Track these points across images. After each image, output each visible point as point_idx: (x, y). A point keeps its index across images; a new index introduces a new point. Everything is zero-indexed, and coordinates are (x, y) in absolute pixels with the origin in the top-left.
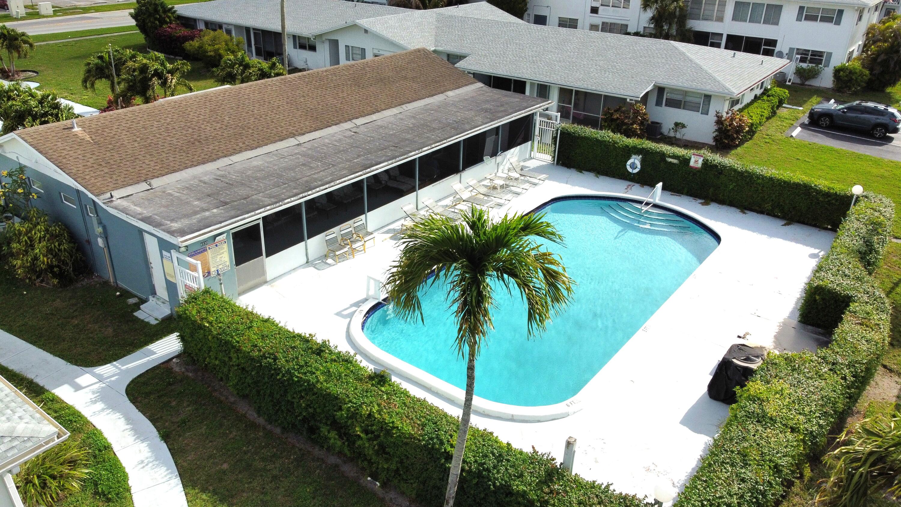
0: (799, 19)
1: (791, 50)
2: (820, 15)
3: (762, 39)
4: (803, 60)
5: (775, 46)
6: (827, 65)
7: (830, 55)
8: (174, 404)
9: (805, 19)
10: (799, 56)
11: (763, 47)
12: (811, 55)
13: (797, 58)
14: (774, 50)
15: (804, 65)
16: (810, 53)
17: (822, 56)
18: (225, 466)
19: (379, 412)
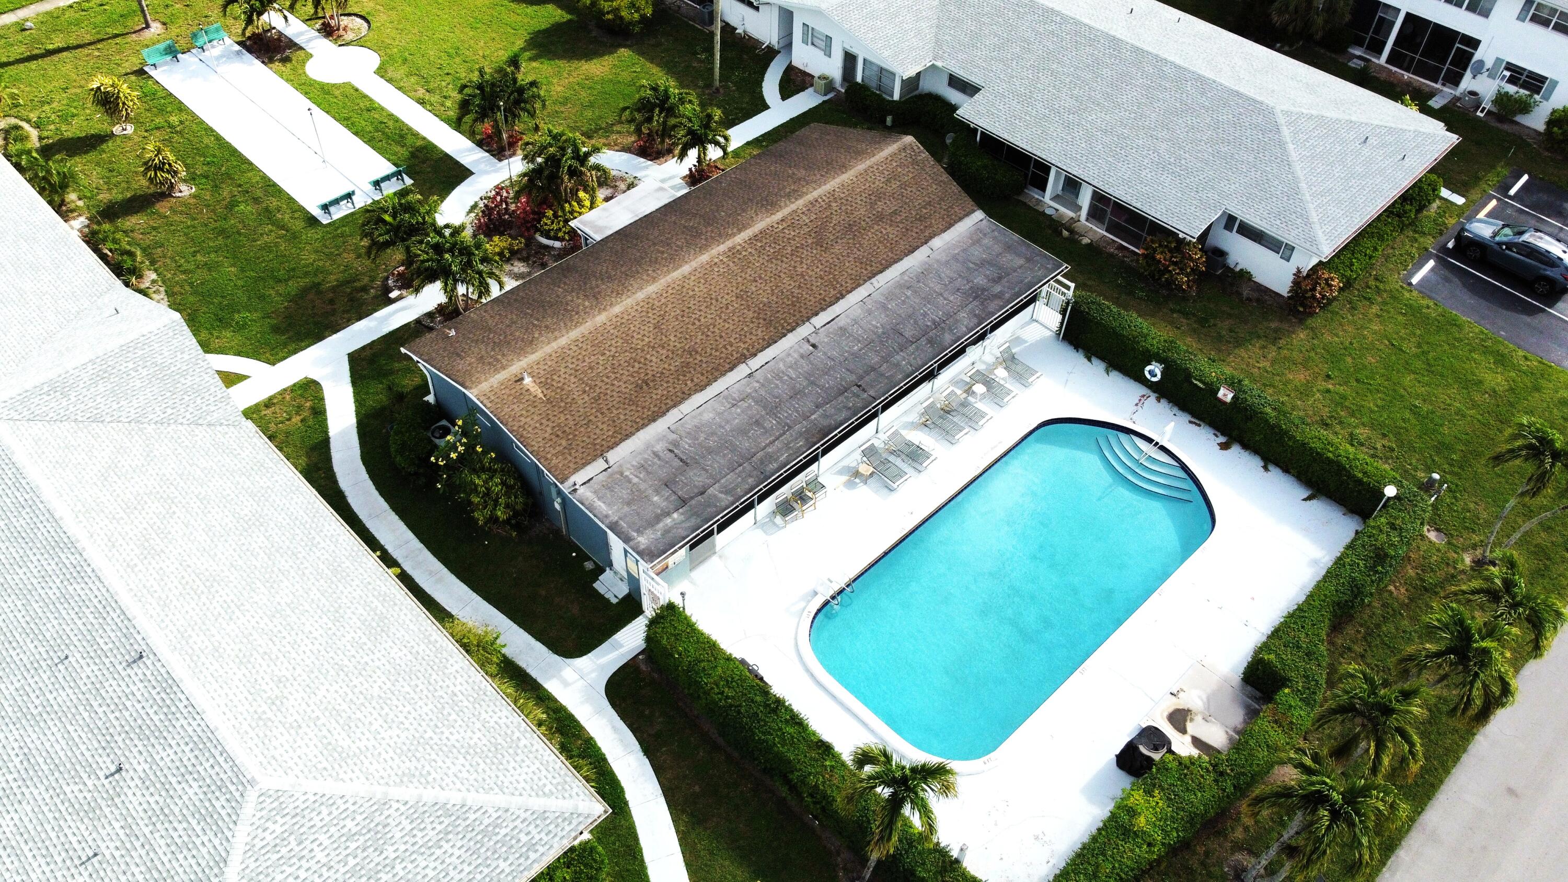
0: (1521, 18)
1: (1498, 61)
2: (1555, 20)
3: (1458, 33)
4: (1511, 80)
5: (1476, 48)
6: (1546, 98)
7: (1554, 84)
8: (647, 712)
9: (1532, 20)
10: (1508, 74)
11: (1457, 45)
12: (1527, 76)
13: (1504, 76)
14: (1472, 55)
15: (1511, 89)
16: (1526, 73)
17: (1543, 83)
18: (697, 788)
19: (824, 783)
